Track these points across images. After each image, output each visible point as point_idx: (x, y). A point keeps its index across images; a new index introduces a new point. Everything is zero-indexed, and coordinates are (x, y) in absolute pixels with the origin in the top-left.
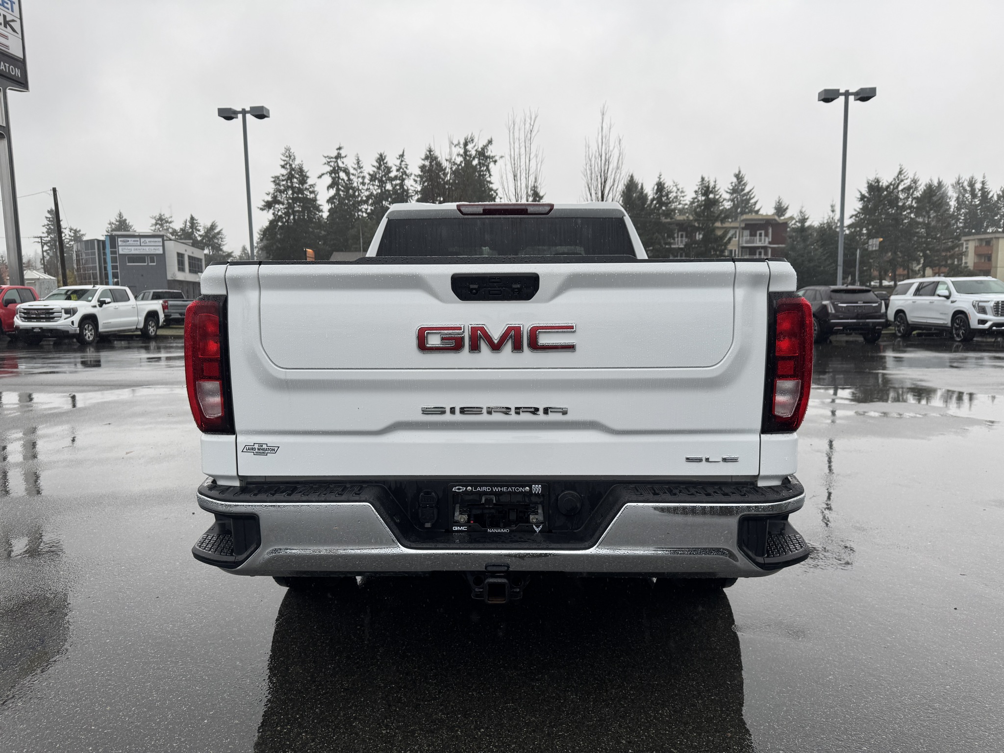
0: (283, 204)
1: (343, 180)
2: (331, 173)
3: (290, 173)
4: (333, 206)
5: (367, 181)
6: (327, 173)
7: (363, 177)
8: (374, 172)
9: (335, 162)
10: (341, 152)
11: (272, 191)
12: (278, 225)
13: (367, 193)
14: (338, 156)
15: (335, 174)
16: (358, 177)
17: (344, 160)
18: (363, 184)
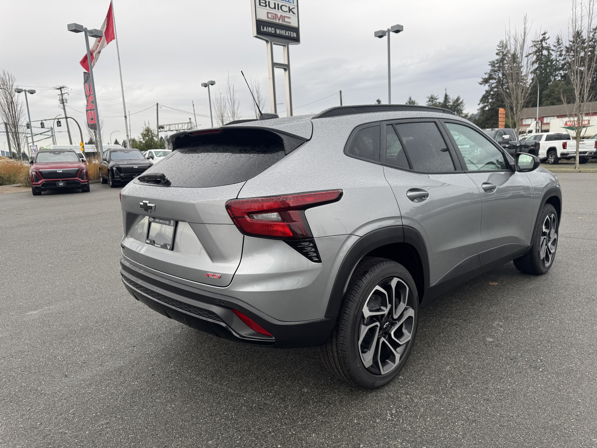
0: (495, 79)
1: (545, 56)
2: (536, 52)
3: (502, 58)
4: (535, 75)
5: (564, 53)
6: (533, 53)
7: (561, 51)
8: (570, 45)
9: (540, 44)
10: (545, 36)
11: (489, 72)
12: (490, 94)
13: (563, 62)
14: (544, 39)
15: (539, 52)
16: (557, 51)
17: (548, 41)
18: (561, 55)
